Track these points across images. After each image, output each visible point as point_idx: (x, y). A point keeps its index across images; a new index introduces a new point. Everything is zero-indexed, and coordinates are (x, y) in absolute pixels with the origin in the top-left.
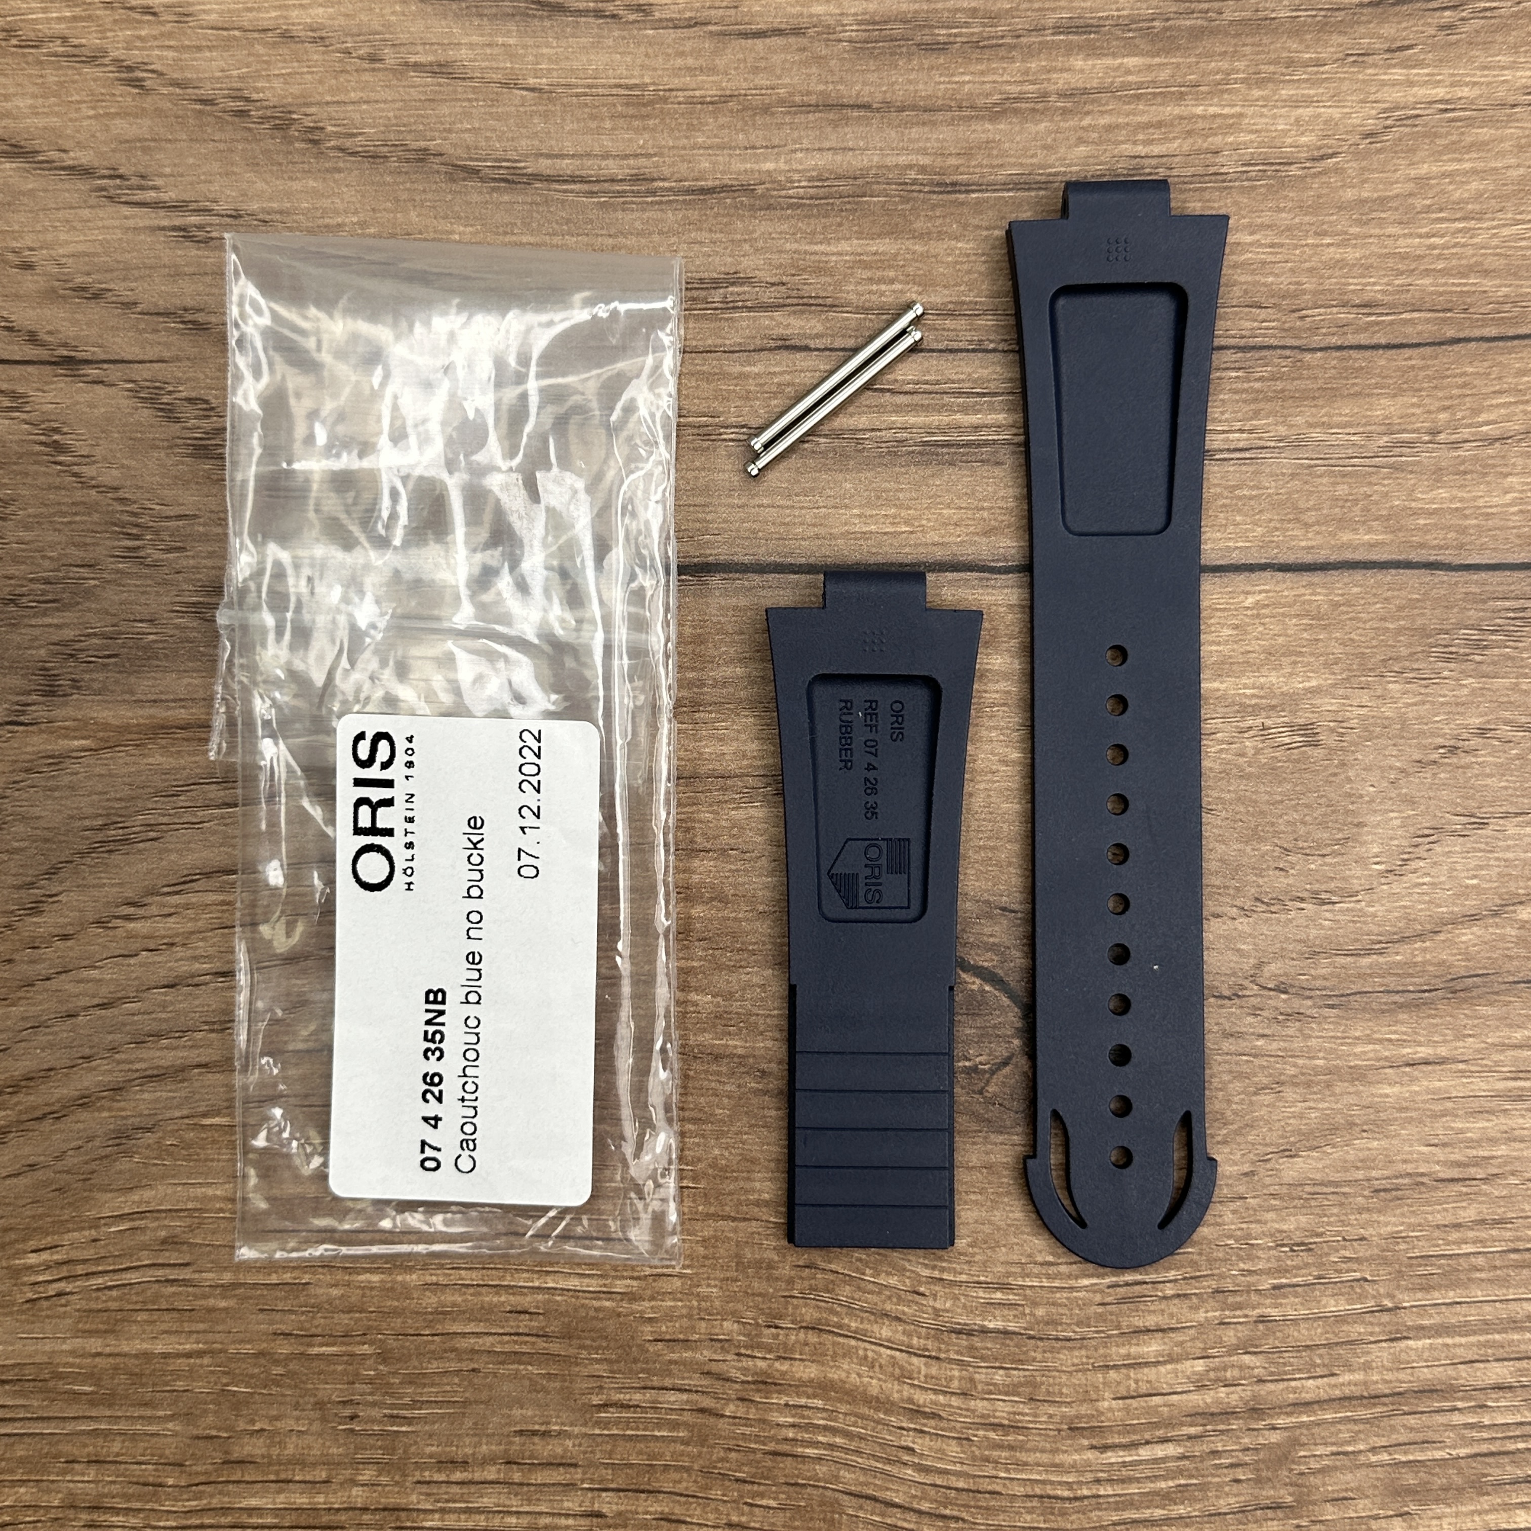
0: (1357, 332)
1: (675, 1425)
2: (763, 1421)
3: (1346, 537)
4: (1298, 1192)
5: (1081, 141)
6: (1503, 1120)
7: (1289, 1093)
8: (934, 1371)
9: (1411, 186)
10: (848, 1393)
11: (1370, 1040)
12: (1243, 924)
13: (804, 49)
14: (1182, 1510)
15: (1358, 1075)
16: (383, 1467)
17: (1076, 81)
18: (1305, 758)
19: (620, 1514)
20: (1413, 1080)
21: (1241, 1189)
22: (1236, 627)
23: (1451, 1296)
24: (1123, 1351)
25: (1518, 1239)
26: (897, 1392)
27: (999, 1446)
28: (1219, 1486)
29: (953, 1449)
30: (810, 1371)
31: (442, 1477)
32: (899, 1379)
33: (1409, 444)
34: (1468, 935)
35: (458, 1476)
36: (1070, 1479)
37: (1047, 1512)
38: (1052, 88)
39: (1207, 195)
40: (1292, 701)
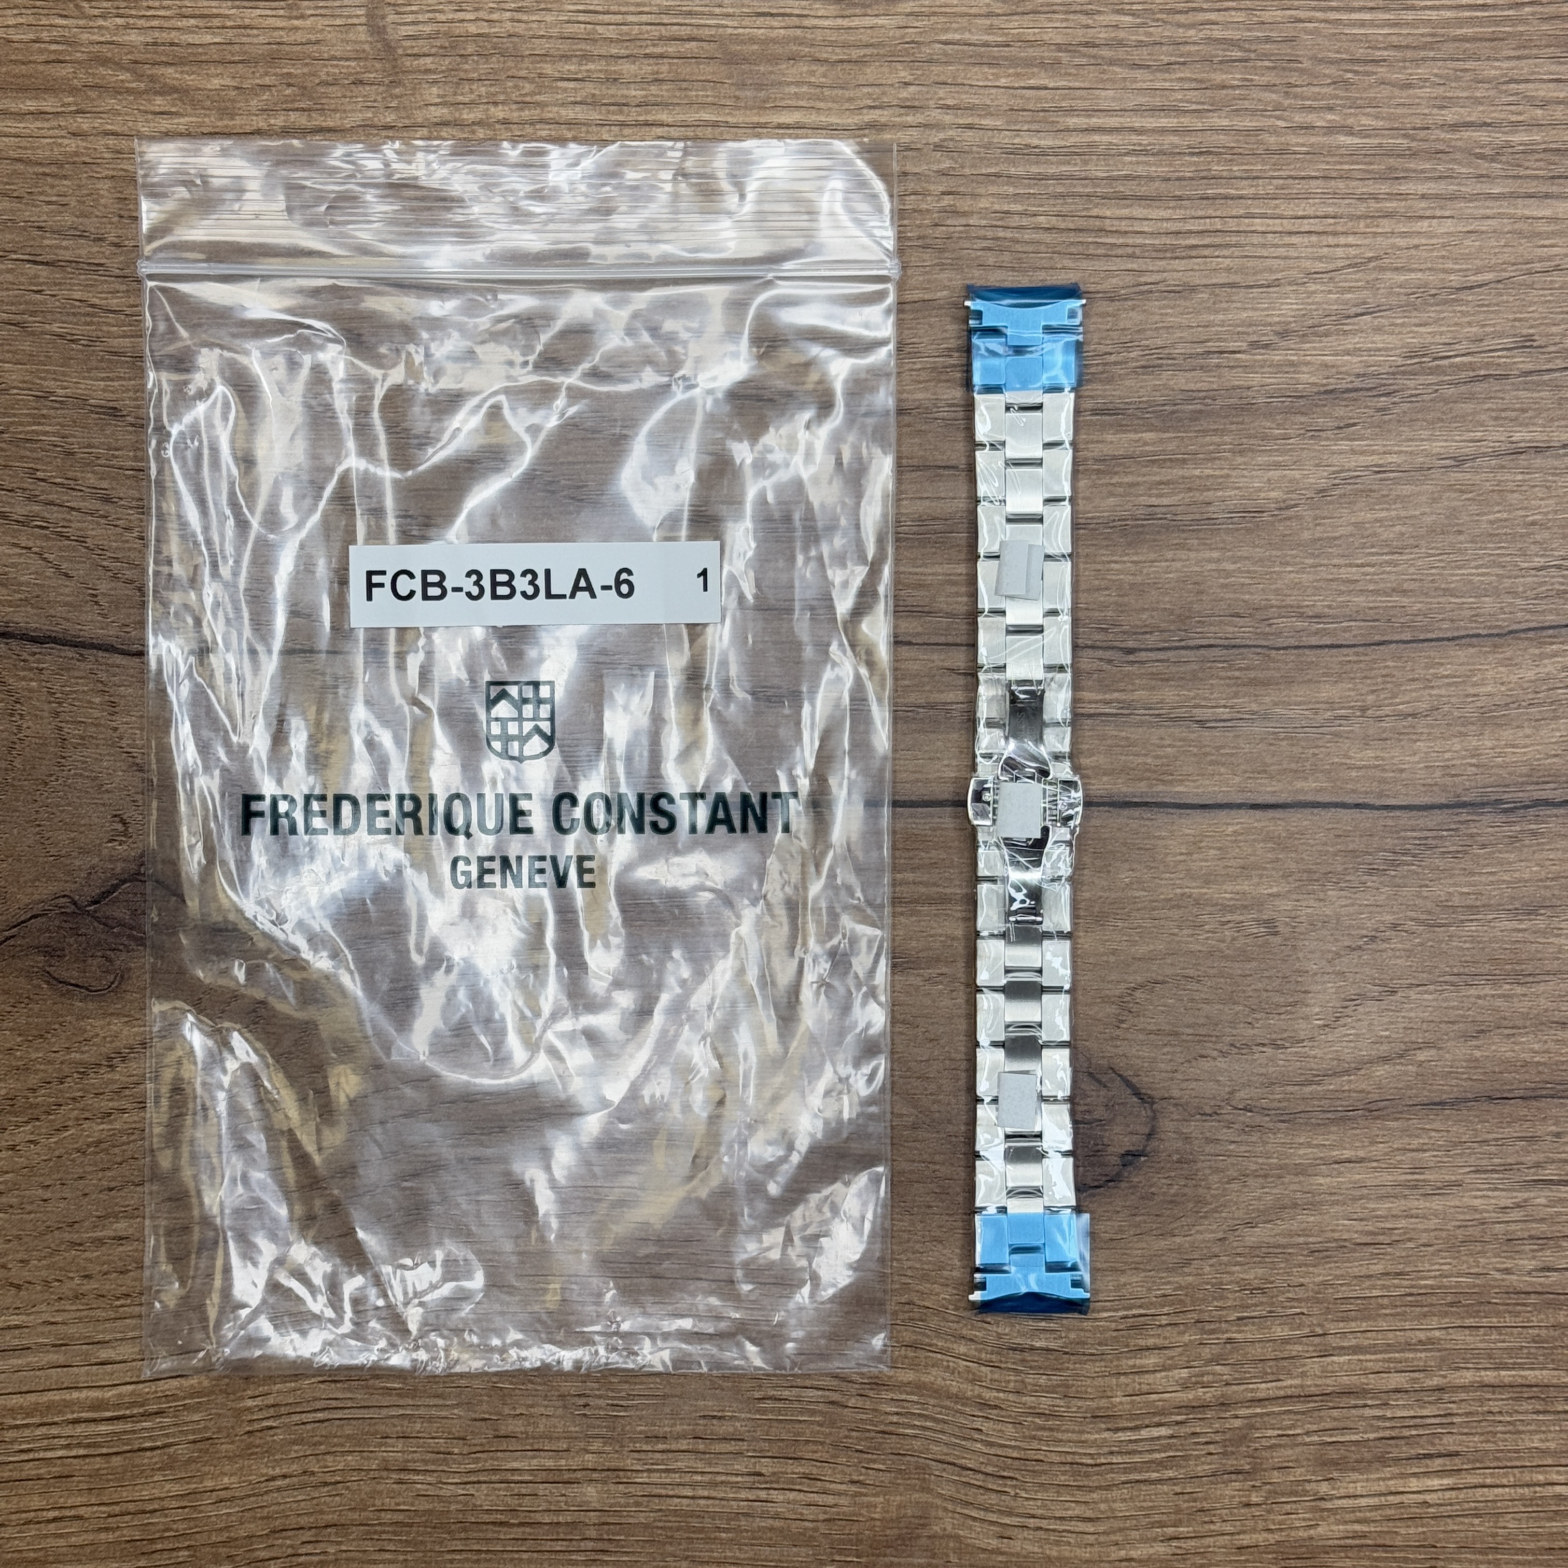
0: (1309, 635)
1: (813, 1413)
2: (875, 1410)
3: (1299, 784)
4: (1257, 1252)
5: (1112, 494)
6: (1403, 1202)
7: (1251, 1181)
8: (996, 1376)
9: (1350, 528)
10: (936, 1391)
11: (1309, 1145)
12: (1222, 1063)
13: (909, 425)
14: (1171, 1473)
15: (1301, 1170)
16: (606, 1440)
17: (1107, 450)
18: (1267, 943)
19: (774, 1474)
20: (1340, 1174)
21: (1216, 1250)
22: (1220, 849)
23: (1364, 1326)
24: (1131, 1362)
25: (1412, 1287)
26: (970, 1390)
27: (1043, 1428)
28: (1198, 1457)
29: (1010, 1430)
30: (910, 1376)
31: (649, 1448)
32: (973, 1381)
33: (1345, 717)
34: (1381, 1071)
35: (660, 1447)
36: (1092, 1451)
37: (1075, 1474)
38: (1090, 454)
39: (1201, 535)
40: (1259, 903)
